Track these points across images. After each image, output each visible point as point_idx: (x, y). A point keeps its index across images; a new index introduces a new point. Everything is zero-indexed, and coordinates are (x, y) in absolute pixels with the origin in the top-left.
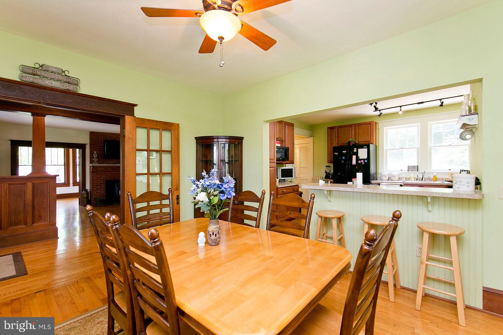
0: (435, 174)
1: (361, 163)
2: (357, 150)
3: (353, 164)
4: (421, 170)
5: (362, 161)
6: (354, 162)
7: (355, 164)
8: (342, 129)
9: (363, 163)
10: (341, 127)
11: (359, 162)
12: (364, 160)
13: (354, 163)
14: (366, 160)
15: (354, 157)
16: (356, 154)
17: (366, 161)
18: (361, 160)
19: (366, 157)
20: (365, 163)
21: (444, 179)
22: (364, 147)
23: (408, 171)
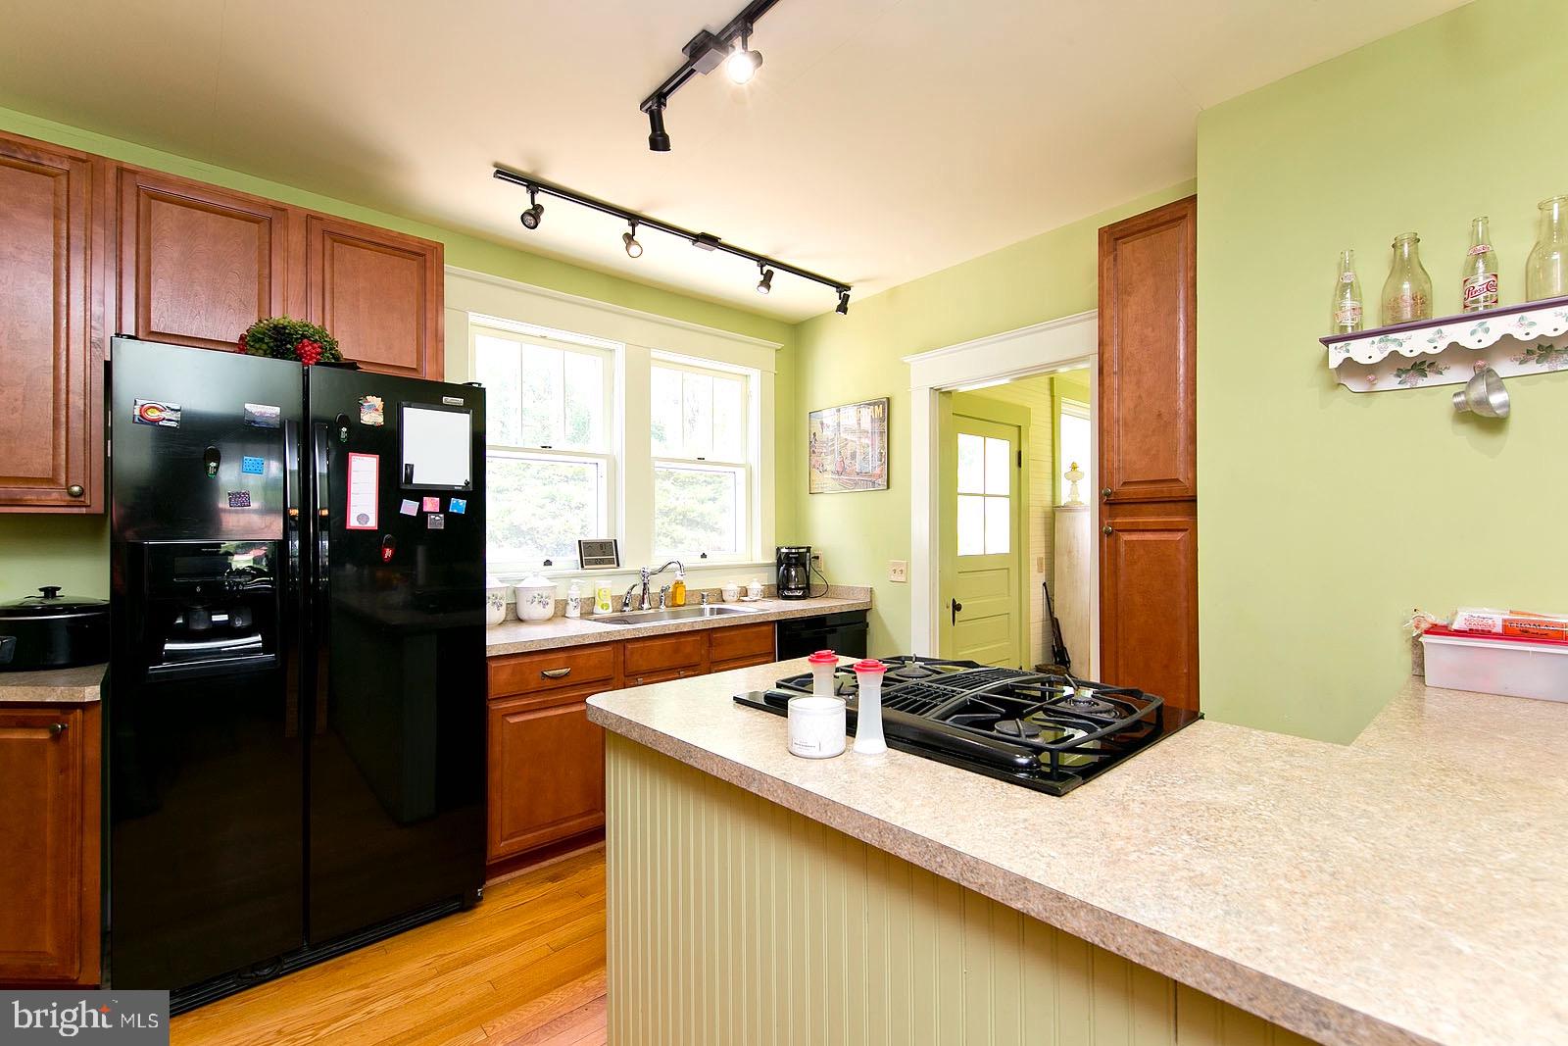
0: (679, 576)
1: (422, 515)
2: (394, 418)
3: (352, 522)
5: (431, 504)
6: (363, 508)
7: (372, 523)
9: (437, 522)
11: (409, 508)
12: (445, 494)
13: (362, 517)
14: (458, 493)
15: (364, 471)
16: (387, 444)
17: (458, 506)
18: (420, 493)
19: (458, 475)
20: (450, 518)
21: (705, 594)
22: (447, 400)
23: (582, 567)
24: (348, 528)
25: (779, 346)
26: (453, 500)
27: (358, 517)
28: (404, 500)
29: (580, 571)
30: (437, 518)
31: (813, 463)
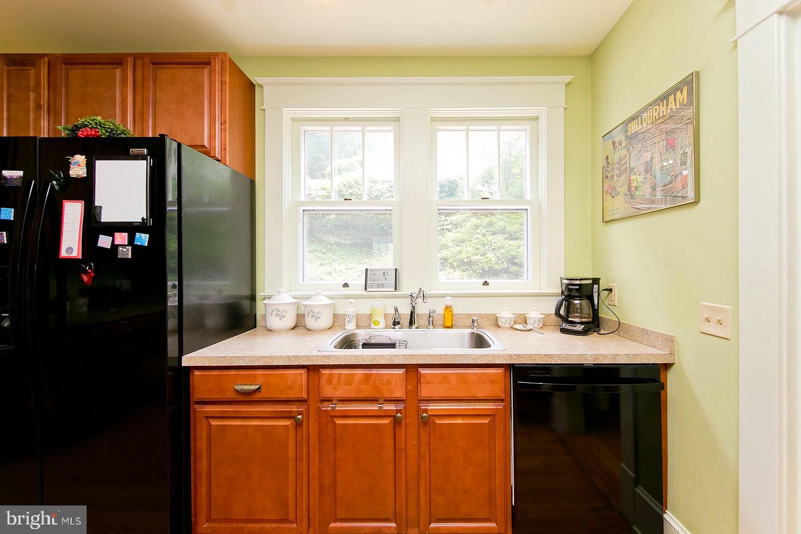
0: (449, 301)
1: (115, 247)
2: (91, 168)
3: (64, 254)
4: (408, 288)
5: (121, 238)
6: (70, 242)
7: (77, 254)
8: (77, 73)
9: (126, 253)
10: (71, 61)
11: (104, 242)
12: (130, 228)
13: (70, 250)
14: (141, 227)
15: (72, 213)
16: (85, 192)
17: (143, 239)
18: (112, 229)
20: (137, 249)
21: (474, 318)
22: (133, 151)
23: (366, 289)
24: (60, 257)
25: (568, 78)
26: (138, 235)
27: (66, 250)
28: (100, 235)
29: (364, 292)
30: (124, 250)
31: (605, 189)
